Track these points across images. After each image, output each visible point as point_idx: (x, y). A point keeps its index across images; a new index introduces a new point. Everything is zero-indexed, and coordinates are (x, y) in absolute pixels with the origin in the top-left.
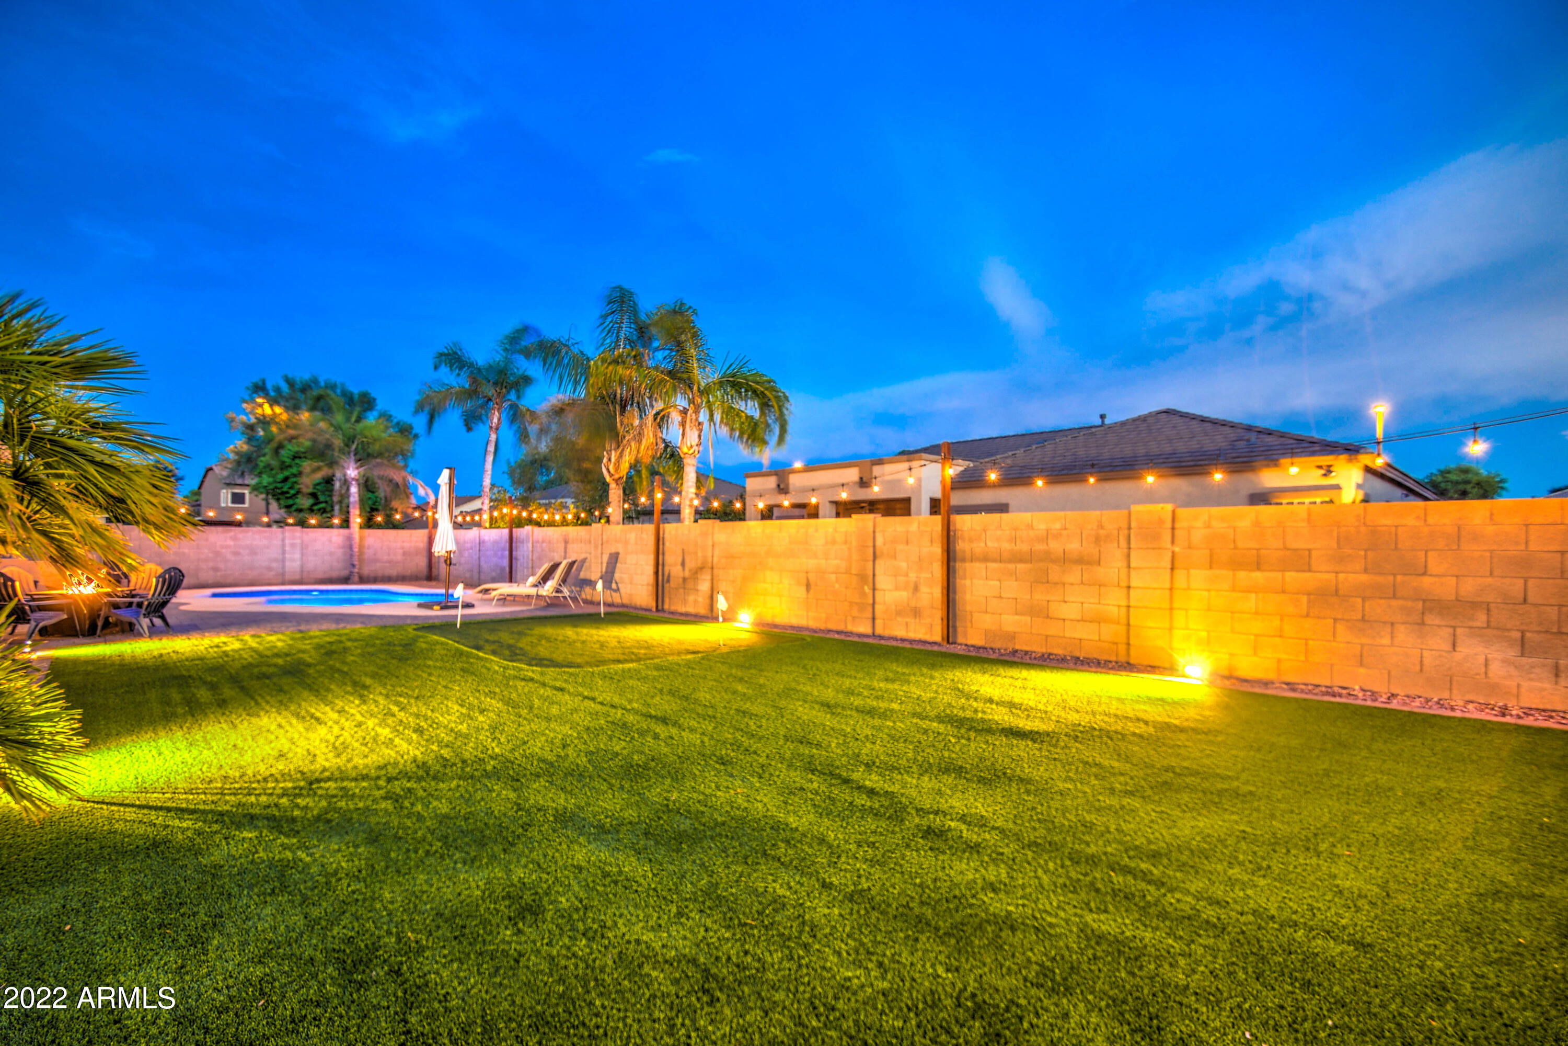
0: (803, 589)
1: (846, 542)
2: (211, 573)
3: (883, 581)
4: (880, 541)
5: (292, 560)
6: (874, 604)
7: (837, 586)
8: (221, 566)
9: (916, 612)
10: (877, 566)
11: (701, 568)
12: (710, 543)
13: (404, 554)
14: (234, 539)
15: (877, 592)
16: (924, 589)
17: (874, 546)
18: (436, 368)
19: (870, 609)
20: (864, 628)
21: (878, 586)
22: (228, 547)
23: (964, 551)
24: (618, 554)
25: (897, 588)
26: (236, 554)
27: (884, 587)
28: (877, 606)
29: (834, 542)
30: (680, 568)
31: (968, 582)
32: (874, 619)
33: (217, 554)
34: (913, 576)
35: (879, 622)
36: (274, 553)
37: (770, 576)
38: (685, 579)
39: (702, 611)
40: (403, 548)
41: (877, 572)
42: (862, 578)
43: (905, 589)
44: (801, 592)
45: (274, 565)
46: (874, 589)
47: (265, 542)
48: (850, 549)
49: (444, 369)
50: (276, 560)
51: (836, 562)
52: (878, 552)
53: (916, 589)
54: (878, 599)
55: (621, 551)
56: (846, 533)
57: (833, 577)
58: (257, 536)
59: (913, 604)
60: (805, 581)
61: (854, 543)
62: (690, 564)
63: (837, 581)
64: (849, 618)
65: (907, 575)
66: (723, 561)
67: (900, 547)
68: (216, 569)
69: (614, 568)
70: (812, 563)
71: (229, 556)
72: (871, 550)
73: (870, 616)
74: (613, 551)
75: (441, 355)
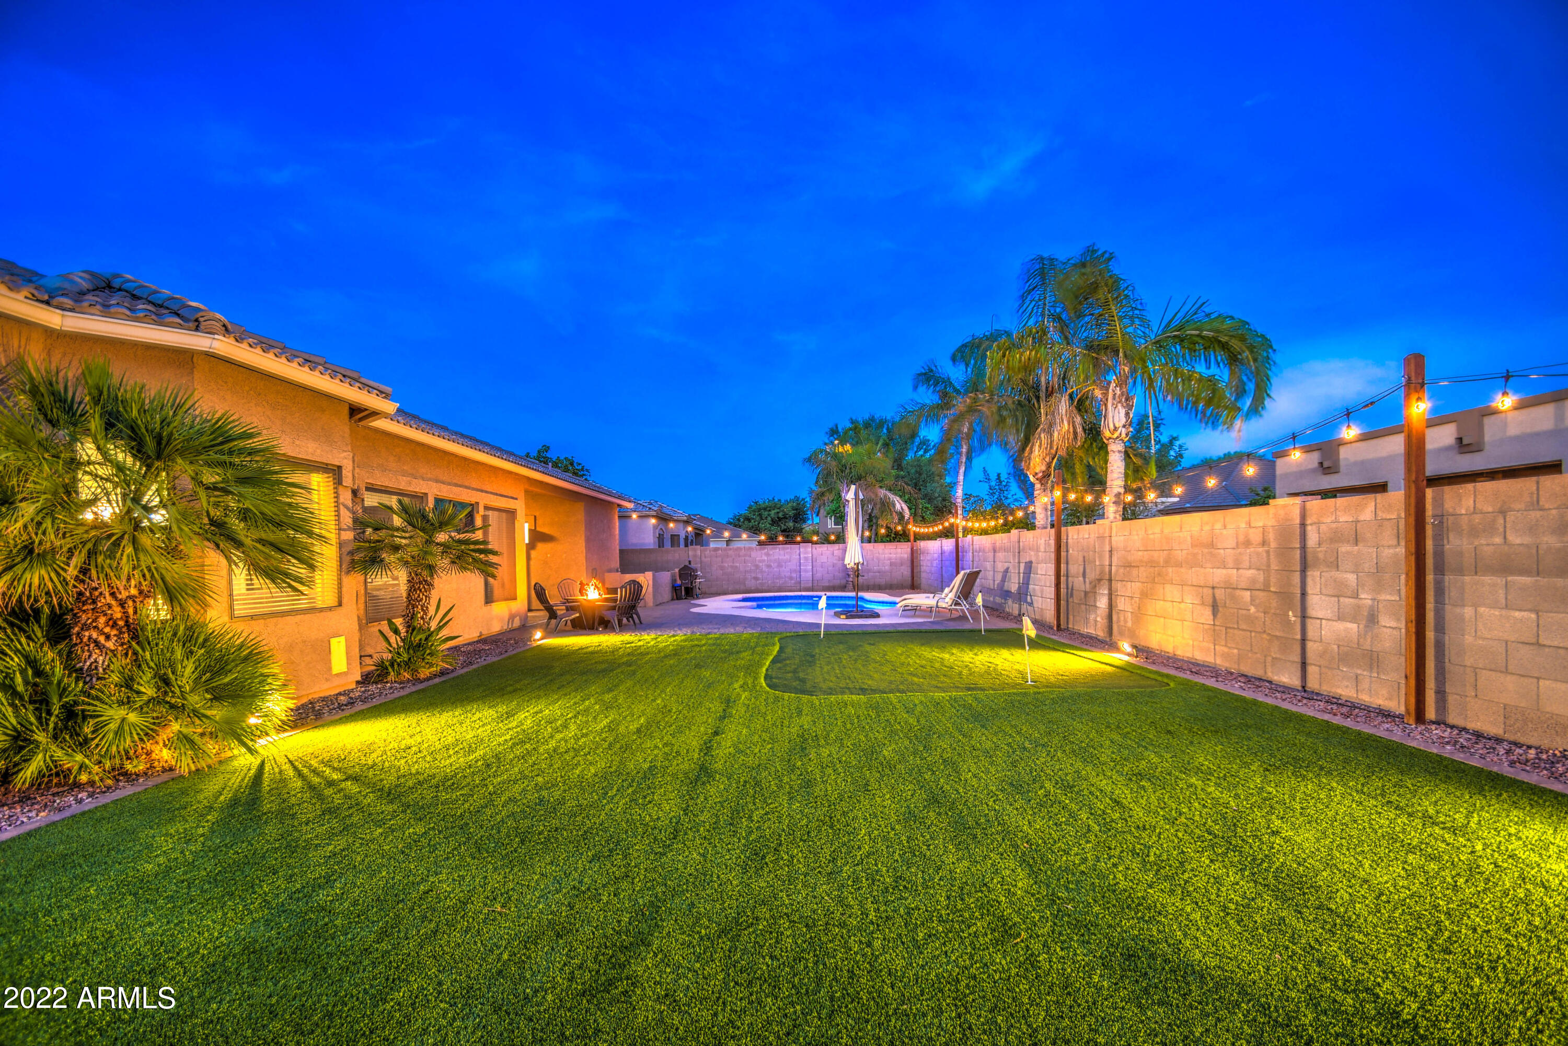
0: (1208, 612)
1: (1264, 543)
2: (753, 581)
3: (1319, 605)
4: (1313, 539)
5: (806, 571)
6: (1304, 640)
7: (1253, 609)
8: (760, 576)
9: (1373, 660)
10: (1309, 581)
11: (1100, 580)
12: (1107, 548)
13: (891, 564)
14: (768, 555)
15: (1309, 622)
16: (1386, 621)
17: (1304, 548)
18: (915, 388)
19: (1297, 648)
20: (1288, 677)
21: (1311, 612)
22: (763, 561)
23: (1460, 554)
24: (1031, 562)
25: (1340, 618)
26: (769, 566)
27: (1320, 614)
28: (1309, 645)
29: (1247, 543)
30: (1081, 579)
31: (1468, 612)
32: (1304, 665)
33: (757, 566)
34: (1366, 597)
35: (1312, 670)
36: (793, 565)
37: (1172, 592)
38: (1086, 593)
39: (1101, 633)
40: (890, 559)
41: (1310, 590)
42: (1284, 596)
43: (1354, 620)
44: (1206, 615)
45: (794, 575)
46: (1304, 617)
47: (787, 557)
48: (1268, 552)
49: (922, 389)
50: (795, 571)
51: (1250, 573)
52: (1310, 558)
53: (1372, 619)
54: (1310, 634)
55: (1033, 560)
56: (1264, 527)
57: (1247, 594)
58: (782, 552)
59: (1367, 645)
60: (1210, 601)
61: (1273, 545)
62: (1091, 575)
63: (1253, 600)
64: (1269, 659)
65: (1356, 596)
66: (1122, 570)
67: (1344, 548)
68: (756, 579)
69: (1029, 578)
70: (1218, 575)
71: (765, 569)
72: (1297, 554)
73: (1297, 658)
74: (1028, 560)
75: (919, 375)
